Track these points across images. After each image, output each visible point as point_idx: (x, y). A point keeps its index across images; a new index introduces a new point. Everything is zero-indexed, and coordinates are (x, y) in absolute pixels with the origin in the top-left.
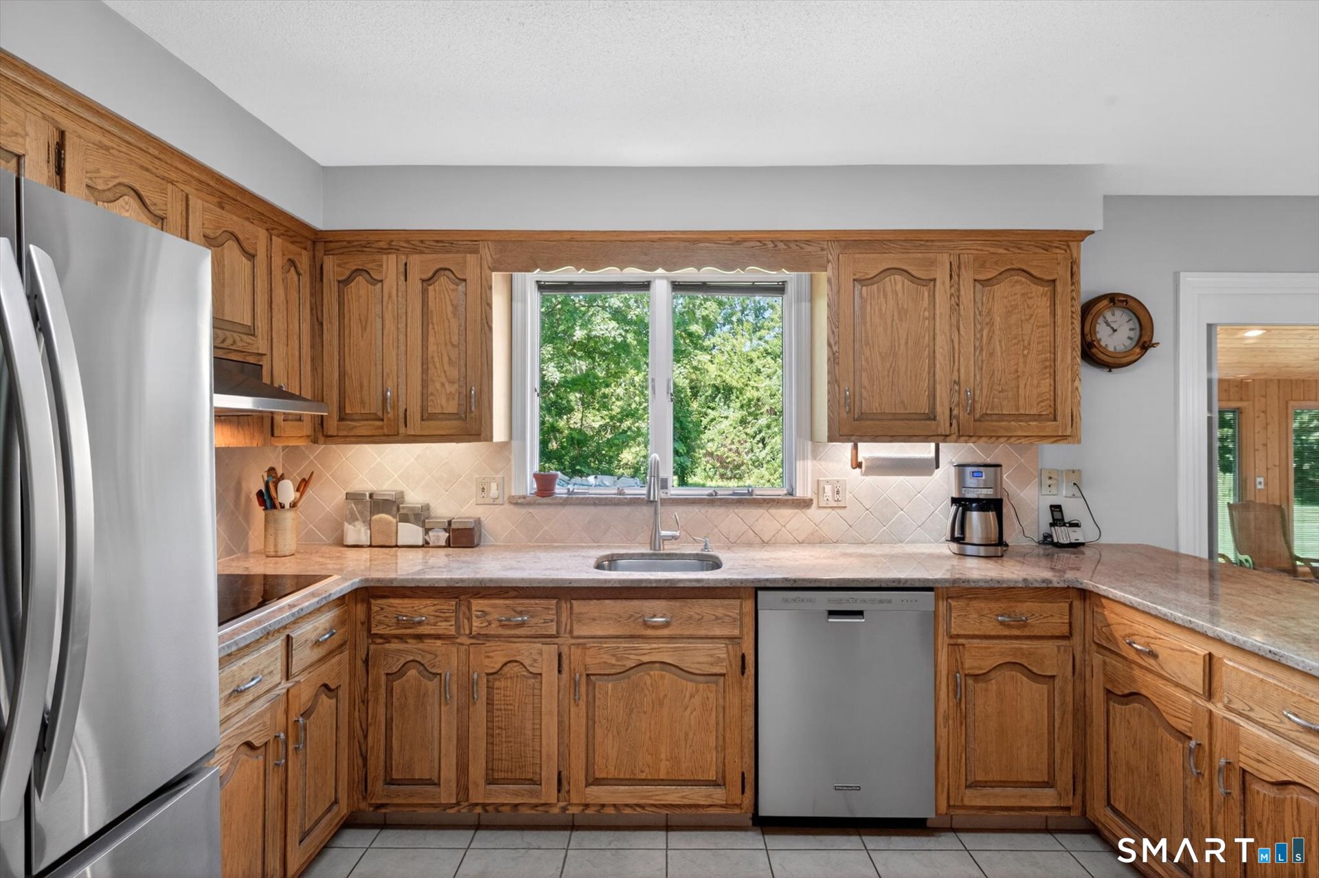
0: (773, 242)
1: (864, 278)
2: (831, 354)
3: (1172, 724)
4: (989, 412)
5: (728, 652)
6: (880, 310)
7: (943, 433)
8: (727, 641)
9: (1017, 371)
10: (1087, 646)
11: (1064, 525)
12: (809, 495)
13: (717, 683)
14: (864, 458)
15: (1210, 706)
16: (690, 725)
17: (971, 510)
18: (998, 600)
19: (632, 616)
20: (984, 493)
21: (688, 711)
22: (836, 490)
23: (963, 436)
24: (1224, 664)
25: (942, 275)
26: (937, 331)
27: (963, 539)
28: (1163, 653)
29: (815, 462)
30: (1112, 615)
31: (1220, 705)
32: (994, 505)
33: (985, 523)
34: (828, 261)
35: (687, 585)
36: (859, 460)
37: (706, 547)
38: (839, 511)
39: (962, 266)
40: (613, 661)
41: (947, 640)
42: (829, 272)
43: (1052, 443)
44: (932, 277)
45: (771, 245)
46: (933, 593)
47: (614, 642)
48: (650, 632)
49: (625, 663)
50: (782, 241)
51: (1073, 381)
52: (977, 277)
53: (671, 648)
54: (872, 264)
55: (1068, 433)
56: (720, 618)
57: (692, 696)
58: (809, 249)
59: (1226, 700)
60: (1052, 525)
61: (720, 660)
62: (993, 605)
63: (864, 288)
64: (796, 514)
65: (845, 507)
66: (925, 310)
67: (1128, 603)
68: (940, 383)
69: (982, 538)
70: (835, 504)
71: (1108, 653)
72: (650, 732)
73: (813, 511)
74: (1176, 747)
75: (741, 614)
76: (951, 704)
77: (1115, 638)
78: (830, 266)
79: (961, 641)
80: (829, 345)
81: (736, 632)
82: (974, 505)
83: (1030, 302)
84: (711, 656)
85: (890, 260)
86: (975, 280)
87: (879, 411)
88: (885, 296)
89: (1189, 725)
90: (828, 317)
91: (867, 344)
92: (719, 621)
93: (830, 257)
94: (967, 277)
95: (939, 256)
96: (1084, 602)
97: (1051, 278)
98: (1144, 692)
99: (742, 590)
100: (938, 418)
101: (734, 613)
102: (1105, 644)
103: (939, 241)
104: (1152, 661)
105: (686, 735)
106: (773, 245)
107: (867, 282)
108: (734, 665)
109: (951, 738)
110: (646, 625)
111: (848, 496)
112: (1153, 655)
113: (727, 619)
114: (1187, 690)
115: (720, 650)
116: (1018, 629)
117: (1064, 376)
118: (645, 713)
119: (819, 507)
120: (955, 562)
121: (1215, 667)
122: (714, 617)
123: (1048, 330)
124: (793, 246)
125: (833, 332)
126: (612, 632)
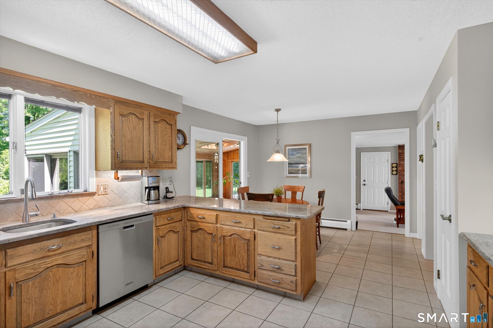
0: (90, 94)
1: (123, 114)
2: (112, 139)
3: (209, 232)
4: (157, 161)
5: (87, 252)
6: (128, 126)
7: (146, 167)
8: (86, 248)
9: (164, 149)
10: (185, 221)
11: (169, 193)
12: (94, 191)
13: (82, 265)
14: (120, 176)
15: (217, 225)
16: (71, 286)
17: (151, 190)
18: (167, 214)
19: (42, 249)
20: (154, 185)
21: (71, 280)
22: (105, 188)
23: (151, 168)
24: (220, 215)
25: (145, 118)
26: (144, 135)
27: (150, 199)
28: (206, 217)
29: (97, 178)
30: (193, 211)
31: (219, 224)
32: (157, 188)
33: (155, 194)
34: (111, 106)
35: (72, 229)
36: (118, 176)
37: (54, 216)
38: (106, 196)
39: (151, 116)
40: (32, 271)
41: (155, 228)
42: (111, 110)
43: (172, 169)
44: (143, 118)
45: (89, 95)
46: (153, 215)
47: (31, 263)
48: (51, 253)
49: (38, 270)
50: (93, 95)
51: (176, 152)
52: (155, 120)
53: (62, 257)
54: (126, 110)
55: (175, 167)
56: (84, 239)
57: (72, 273)
58: (104, 100)
59: (220, 223)
60: (167, 193)
61: (84, 255)
62: (166, 215)
63: (123, 118)
64: (89, 199)
65: (108, 194)
66: (141, 128)
67: (198, 207)
68: (145, 151)
69: (154, 198)
70: (104, 193)
71: (192, 221)
72: (52, 295)
73: (96, 197)
74: (209, 237)
75: (92, 236)
76: (156, 246)
77: (194, 217)
78: (111, 108)
79: (159, 227)
80: (111, 136)
81: (90, 243)
82: (152, 189)
83: (167, 130)
84: (80, 255)
85: (131, 110)
86: (154, 121)
87: (128, 160)
88: (130, 122)
89: (212, 231)
90: (111, 126)
91: (124, 137)
92: (83, 241)
93: (111, 105)
94: (152, 119)
95: (145, 112)
96: (184, 210)
97: (171, 124)
98: (202, 228)
99: (92, 227)
100: (145, 162)
101: (90, 236)
102: (191, 219)
103: (145, 107)
104: (204, 220)
105: (70, 289)
106: (90, 96)
107: (124, 116)
108: (89, 256)
109: (156, 257)
110: (49, 251)
111: (109, 190)
112: (204, 218)
113: (86, 239)
114: (212, 223)
115: (84, 252)
116: (172, 221)
117: (174, 151)
118: (49, 288)
119: (98, 195)
120: (147, 206)
121: (218, 216)
122: (81, 240)
123: (171, 138)
124: (98, 97)
125: (112, 132)
126: (31, 258)
